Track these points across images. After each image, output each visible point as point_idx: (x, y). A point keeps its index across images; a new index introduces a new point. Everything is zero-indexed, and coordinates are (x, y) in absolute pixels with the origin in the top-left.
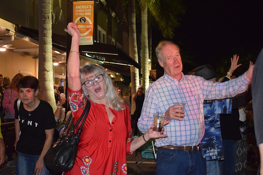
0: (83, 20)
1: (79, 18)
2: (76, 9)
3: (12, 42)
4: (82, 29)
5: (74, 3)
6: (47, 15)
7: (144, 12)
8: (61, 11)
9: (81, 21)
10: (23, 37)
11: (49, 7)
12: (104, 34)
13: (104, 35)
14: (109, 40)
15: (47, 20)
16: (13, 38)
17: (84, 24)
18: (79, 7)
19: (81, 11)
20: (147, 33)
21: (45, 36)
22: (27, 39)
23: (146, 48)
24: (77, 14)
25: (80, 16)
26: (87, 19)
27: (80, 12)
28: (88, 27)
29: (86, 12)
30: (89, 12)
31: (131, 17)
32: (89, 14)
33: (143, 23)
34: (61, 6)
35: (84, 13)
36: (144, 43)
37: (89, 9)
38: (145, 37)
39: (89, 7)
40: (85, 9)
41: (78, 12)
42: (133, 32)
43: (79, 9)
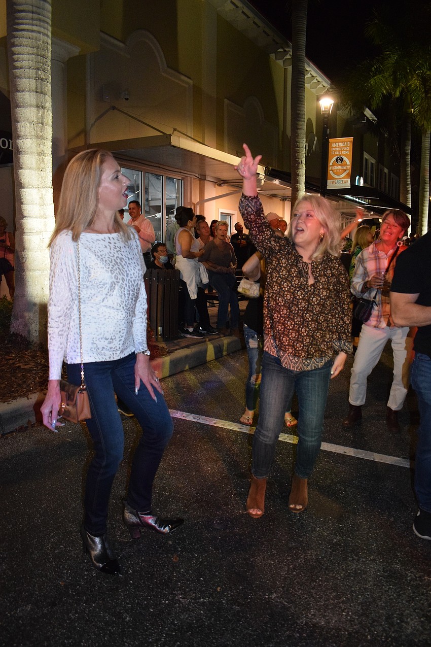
0: (340, 160)
1: (335, 158)
2: (333, 147)
3: (262, 186)
4: (338, 171)
5: (330, 140)
6: (300, 160)
7: (425, 136)
8: (316, 138)
9: (337, 161)
10: (272, 180)
11: (302, 151)
12: (373, 162)
13: (372, 164)
14: (379, 171)
15: (301, 166)
16: (263, 181)
17: (340, 165)
18: (335, 145)
19: (337, 149)
20: (429, 163)
21: (298, 183)
22: (277, 182)
23: (426, 185)
24: (333, 153)
25: (336, 155)
26: (345, 158)
27: (337, 151)
28: (345, 167)
29: (344, 150)
30: (347, 150)
31: (405, 146)
32: (347, 152)
33: (423, 150)
34: (316, 132)
35: (341, 151)
36: (424, 178)
37: (347, 146)
38: (425, 170)
39: (347, 144)
40: (342, 147)
41: (335, 151)
42: (406, 166)
43: (335, 147)
